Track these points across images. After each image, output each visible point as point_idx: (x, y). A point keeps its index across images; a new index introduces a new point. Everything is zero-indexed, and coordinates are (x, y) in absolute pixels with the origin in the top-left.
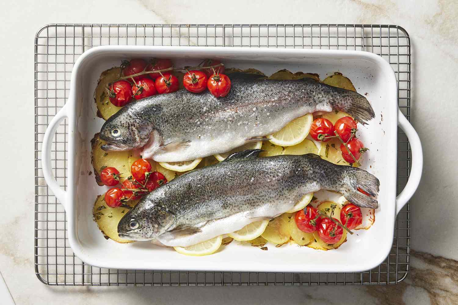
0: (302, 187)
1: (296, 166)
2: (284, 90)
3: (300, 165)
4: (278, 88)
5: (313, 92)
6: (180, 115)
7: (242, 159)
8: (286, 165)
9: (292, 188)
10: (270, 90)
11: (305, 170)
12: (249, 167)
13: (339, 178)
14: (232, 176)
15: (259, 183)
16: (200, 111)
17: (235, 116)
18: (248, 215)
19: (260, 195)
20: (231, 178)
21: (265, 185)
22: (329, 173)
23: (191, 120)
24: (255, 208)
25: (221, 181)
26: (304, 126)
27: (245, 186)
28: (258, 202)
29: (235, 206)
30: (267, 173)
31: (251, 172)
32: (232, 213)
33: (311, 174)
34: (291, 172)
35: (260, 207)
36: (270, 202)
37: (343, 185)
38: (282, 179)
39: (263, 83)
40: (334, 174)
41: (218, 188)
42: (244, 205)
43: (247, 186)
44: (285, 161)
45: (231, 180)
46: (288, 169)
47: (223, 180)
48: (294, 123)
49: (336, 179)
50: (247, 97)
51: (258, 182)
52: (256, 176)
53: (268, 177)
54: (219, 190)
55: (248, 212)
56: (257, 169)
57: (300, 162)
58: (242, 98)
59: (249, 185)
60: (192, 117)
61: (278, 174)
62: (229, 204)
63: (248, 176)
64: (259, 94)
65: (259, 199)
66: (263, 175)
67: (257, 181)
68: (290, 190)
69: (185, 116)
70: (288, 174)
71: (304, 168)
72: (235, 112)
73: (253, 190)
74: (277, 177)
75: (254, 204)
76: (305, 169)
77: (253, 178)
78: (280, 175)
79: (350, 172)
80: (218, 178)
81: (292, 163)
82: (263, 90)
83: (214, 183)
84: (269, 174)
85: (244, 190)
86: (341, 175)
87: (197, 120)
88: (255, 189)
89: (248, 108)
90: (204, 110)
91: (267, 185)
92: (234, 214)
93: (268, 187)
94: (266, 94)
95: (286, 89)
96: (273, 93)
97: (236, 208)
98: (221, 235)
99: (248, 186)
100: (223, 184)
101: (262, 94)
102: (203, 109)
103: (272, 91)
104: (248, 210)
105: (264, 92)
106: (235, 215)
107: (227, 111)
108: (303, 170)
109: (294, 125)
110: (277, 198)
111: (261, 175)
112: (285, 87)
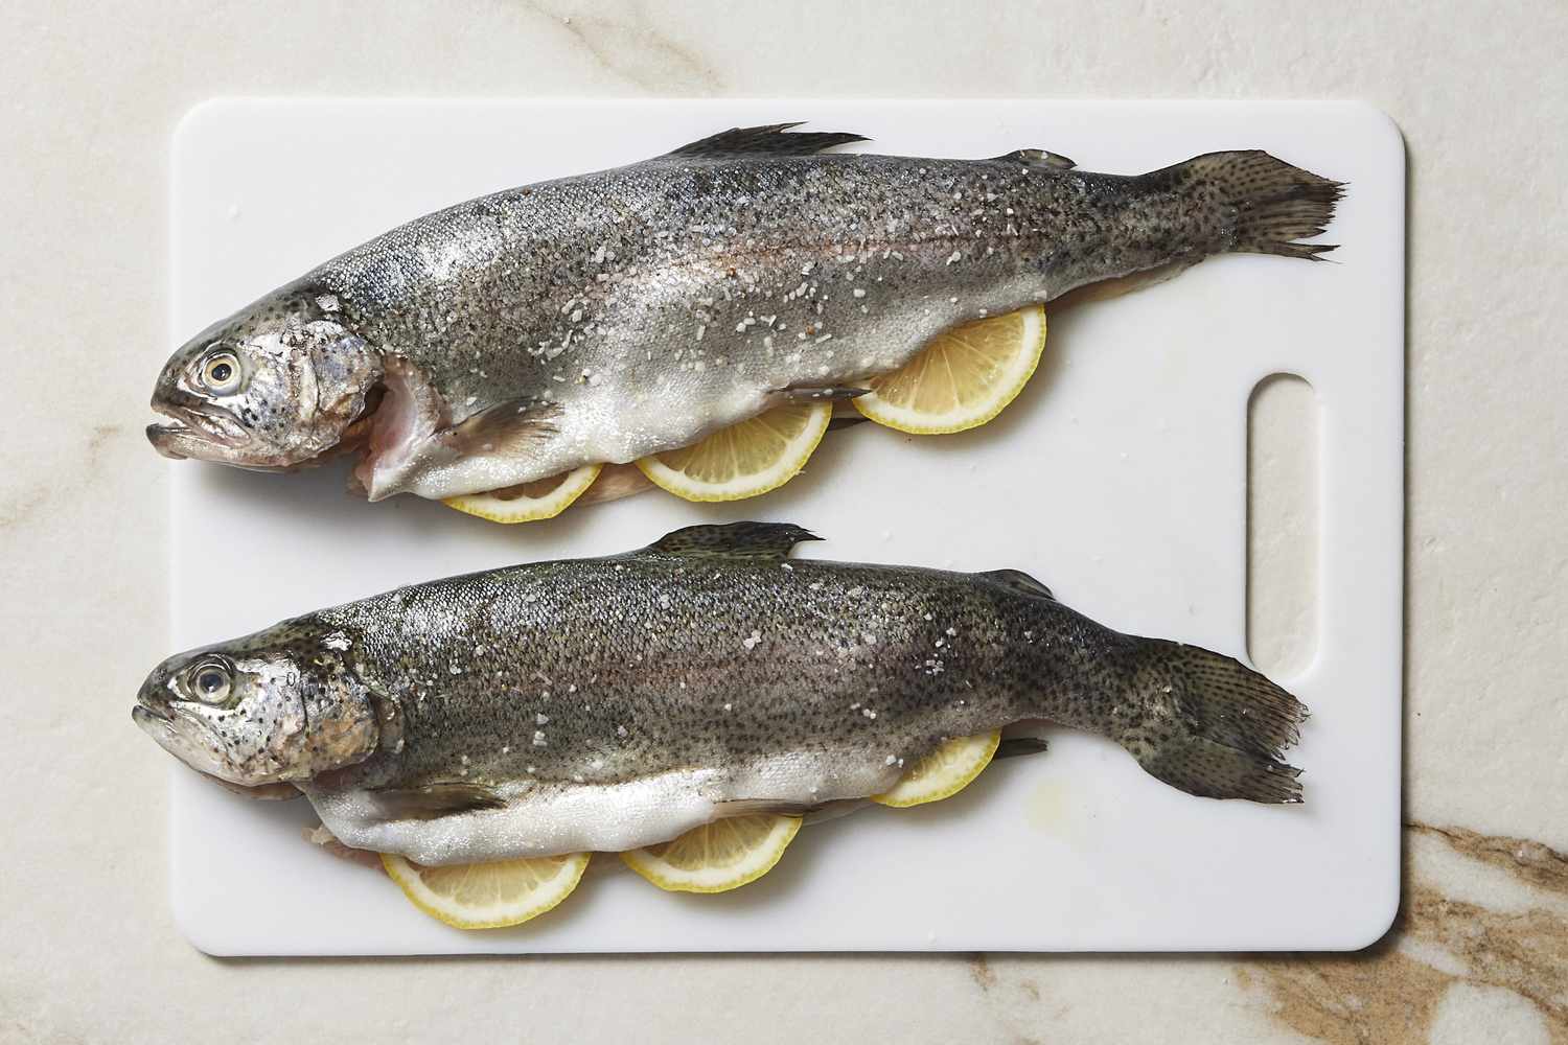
0: (950, 707)
1: (940, 614)
2: (935, 200)
3: (956, 614)
4: (907, 192)
5: (1056, 214)
6: (498, 282)
7: (725, 555)
8: (901, 603)
9: (910, 707)
10: (875, 193)
11: (974, 639)
12: (747, 586)
13: (1124, 691)
14: (672, 610)
15: (778, 659)
16: (580, 264)
17: (725, 289)
18: (711, 787)
19: (773, 711)
20: (667, 619)
21: (803, 674)
22: (1082, 662)
23: (546, 304)
24: (742, 761)
25: (622, 622)
26: (1006, 358)
27: (721, 662)
28: (758, 739)
29: (661, 743)
30: (821, 624)
31: (754, 606)
32: (643, 768)
33: (998, 660)
34: (915, 636)
35: (763, 759)
36: (808, 745)
37: (1140, 716)
38: (876, 658)
39: (848, 166)
40: (1104, 672)
41: (604, 647)
42: (702, 741)
43: (729, 663)
44: (898, 589)
45: (665, 623)
46: (909, 621)
47: (634, 619)
48: (964, 340)
49: (1109, 693)
50: (780, 217)
51: (777, 653)
52: (773, 629)
53: (821, 643)
54: (606, 655)
55: (710, 772)
56: (779, 599)
57: (959, 601)
58: (759, 220)
59: (736, 659)
60: (547, 291)
61: (863, 634)
62: (640, 729)
63: (738, 621)
64: (829, 207)
65: (767, 729)
66: (801, 629)
67: (771, 649)
68: (900, 713)
69: (517, 284)
70: (902, 641)
71: (974, 629)
72: (728, 275)
73: (747, 684)
74: (854, 649)
75: (742, 745)
76: (975, 633)
77: (756, 636)
78: (870, 639)
79: (1170, 665)
80: (610, 607)
81: (928, 600)
82: (846, 194)
83: (592, 625)
84: (826, 630)
85: (709, 679)
86: (1135, 678)
87: (571, 303)
88: (756, 680)
89: (782, 261)
90: (599, 258)
91: (811, 672)
92: (652, 773)
93: (813, 681)
94: (856, 212)
95: (939, 195)
96: (884, 211)
97: (664, 752)
98: (585, 854)
99: (733, 663)
100: (627, 637)
101: (840, 210)
102: (592, 253)
103: (881, 198)
104: (714, 766)
105: (849, 203)
106: (657, 780)
107: (696, 267)
108: (966, 639)
109: (961, 347)
110: (838, 732)
111: (794, 627)
112: (939, 189)
